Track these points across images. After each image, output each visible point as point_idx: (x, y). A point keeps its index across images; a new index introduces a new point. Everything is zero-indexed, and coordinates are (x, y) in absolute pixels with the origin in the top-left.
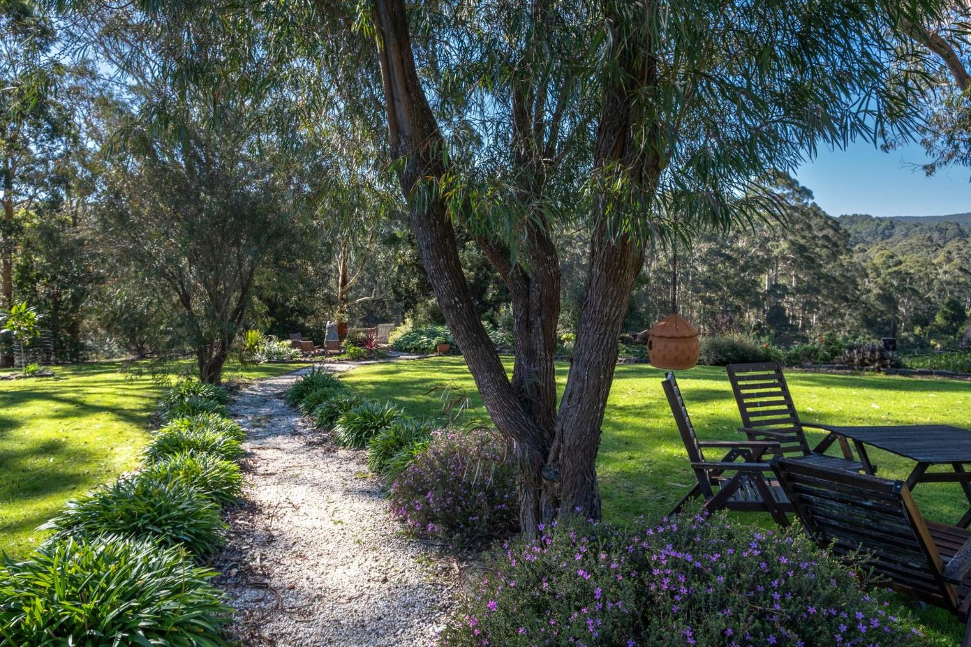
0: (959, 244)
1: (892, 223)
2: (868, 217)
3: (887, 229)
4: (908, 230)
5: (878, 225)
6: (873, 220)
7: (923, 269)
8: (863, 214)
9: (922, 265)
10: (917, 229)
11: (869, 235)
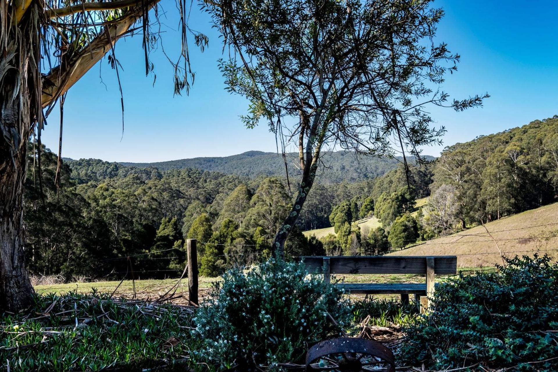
0: (156, 182)
1: (117, 166)
2: (100, 161)
3: (113, 170)
4: (127, 171)
5: (108, 168)
6: (103, 163)
7: (127, 198)
8: (97, 158)
9: (126, 196)
10: (133, 171)
11: (101, 175)
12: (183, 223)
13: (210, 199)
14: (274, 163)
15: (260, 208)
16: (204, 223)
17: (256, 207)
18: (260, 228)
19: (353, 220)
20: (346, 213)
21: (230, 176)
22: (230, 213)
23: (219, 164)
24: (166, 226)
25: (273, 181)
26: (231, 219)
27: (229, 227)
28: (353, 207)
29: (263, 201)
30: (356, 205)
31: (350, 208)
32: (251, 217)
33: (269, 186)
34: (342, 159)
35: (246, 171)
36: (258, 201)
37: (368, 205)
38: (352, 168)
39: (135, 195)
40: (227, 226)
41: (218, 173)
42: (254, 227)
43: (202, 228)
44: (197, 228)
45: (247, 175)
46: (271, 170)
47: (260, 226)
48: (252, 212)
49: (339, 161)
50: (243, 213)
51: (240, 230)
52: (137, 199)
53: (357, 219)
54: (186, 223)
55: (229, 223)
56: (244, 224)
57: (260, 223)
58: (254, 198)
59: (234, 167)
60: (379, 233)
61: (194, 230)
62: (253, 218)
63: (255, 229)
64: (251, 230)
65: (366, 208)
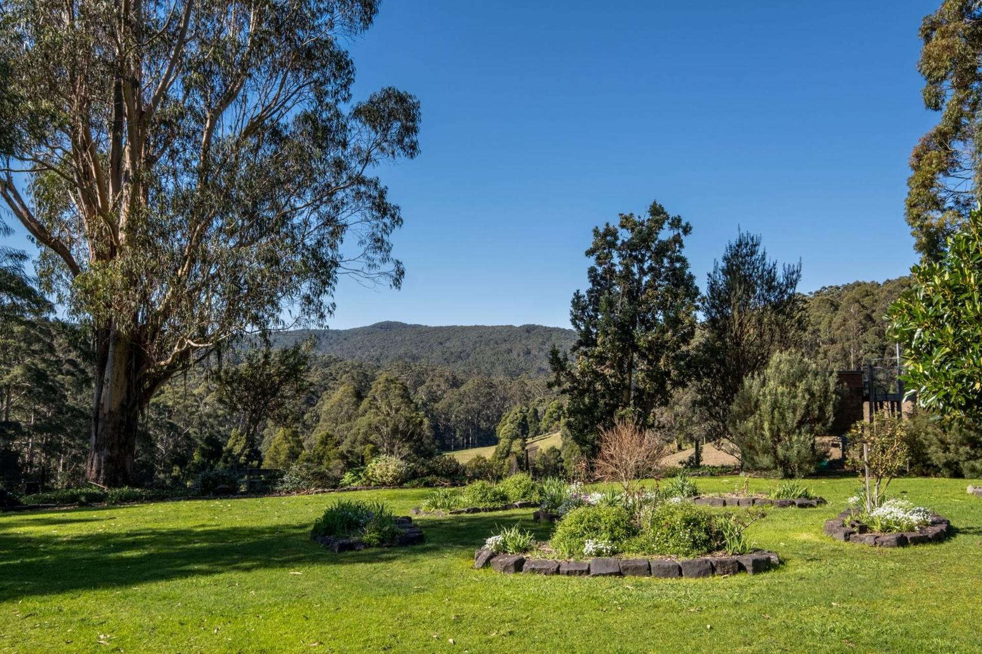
7: (182, 401)
9: (181, 397)
12: (262, 437)
13: (312, 399)
14: (422, 342)
15: (371, 417)
16: (290, 438)
17: (367, 416)
18: (371, 446)
19: (530, 435)
20: (519, 424)
21: (349, 361)
22: (329, 423)
23: (335, 341)
24: (237, 441)
25: (392, 381)
26: (330, 432)
27: (326, 444)
28: (532, 415)
29: (377, 408)
30: (536, 411)
31: (525, 418)
32: (359, 429)
33: (386, 386)
34: (527, 338)
35: (375, 353)
36: (370, 408)
37: (554, 412)
38: (541, 354)
39: (194, 395)
40: (324, 442)
41: (331, 357)
42: (362, 444)
43: (286, 446)
44: (280, 444)
45: (378, 360)
46: (415, 352)
47: (371, 443)
48: (362, 423)
49: (524, 342)
50: (349, 424)
51: (343, 448)
52: (196, 401)
53: (537, 433)
54: (266, 438)
55: (326, 438)
56: (349, 439)
57: (372, 438)
58: (365, 403)
59: (358, 346)
60: (552, 456)
61: (275, 447)
62: (362, 431)
63: (363, 447)
64: (358, 449)
65: (551, 417)
